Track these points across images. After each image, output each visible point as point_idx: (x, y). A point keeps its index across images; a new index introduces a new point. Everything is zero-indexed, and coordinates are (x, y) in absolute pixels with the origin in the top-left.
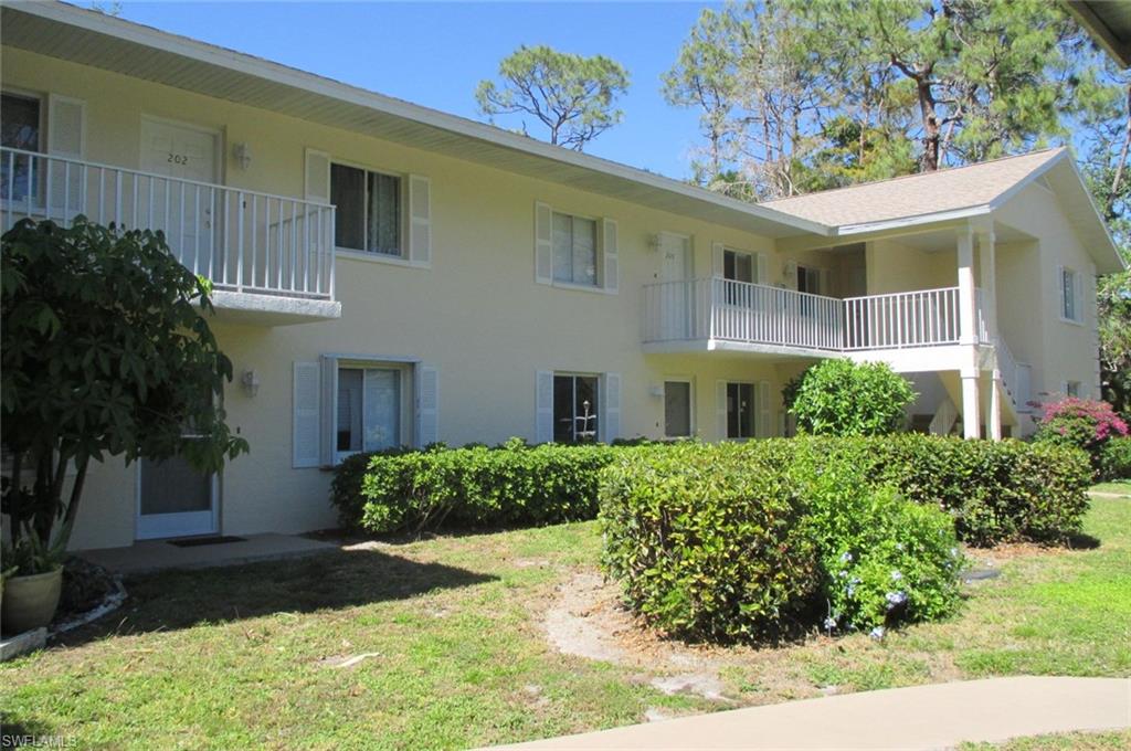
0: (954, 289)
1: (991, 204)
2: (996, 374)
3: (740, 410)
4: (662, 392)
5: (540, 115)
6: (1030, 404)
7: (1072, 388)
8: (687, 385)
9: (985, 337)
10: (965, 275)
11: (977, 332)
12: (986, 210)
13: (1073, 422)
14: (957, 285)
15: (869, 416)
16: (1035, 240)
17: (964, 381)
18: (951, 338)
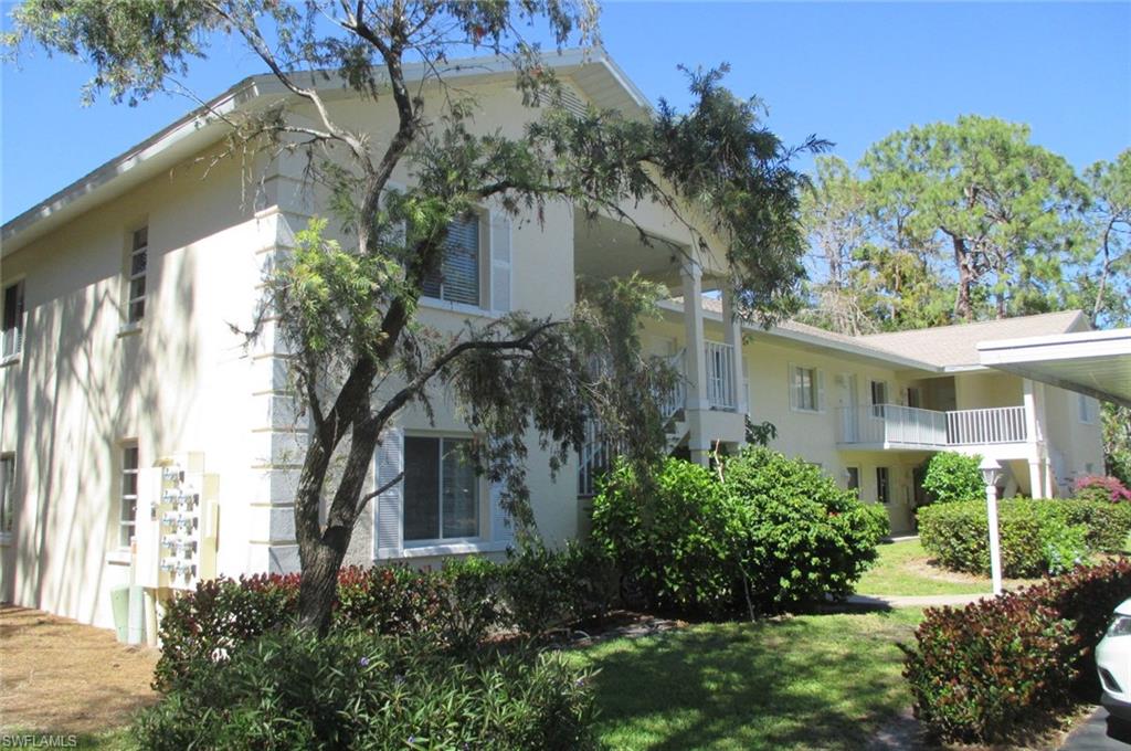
0: (1021, 408)
2: (1048, 461)
6: (1066, 479)
7: (1089, 467)
8: (855, 469)
9: (1041, 438)
10: (1028, 399)
11: (1037, 434)
13: (1097, 491)
14: (1023, 404)
17: (1031, 467)
18: (1021, 438)
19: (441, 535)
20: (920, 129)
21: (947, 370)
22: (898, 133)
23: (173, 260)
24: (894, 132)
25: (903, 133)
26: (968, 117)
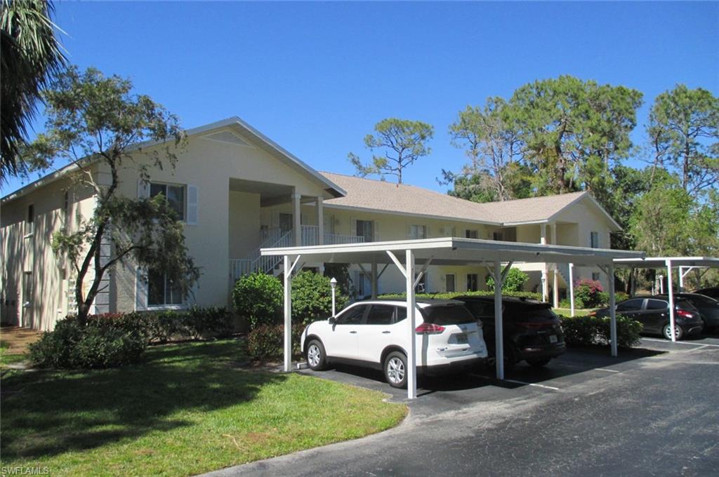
1: (548, 219)
2: (557, 271)
3: (472, 283)
4: (445, 278)
5: (393, 147)
8: (453, 275)
12: (547, 221)
13: (584, 287)
15: (511, 285)
16: (576, 224)
17: (542, 274)
19: (165, 302)
20: (540, 81)
21: (505, 224)
22: (529, 84)
23: (75, 206)
24: (527, 85)
25: (532, 85)
26: (564, 76)
